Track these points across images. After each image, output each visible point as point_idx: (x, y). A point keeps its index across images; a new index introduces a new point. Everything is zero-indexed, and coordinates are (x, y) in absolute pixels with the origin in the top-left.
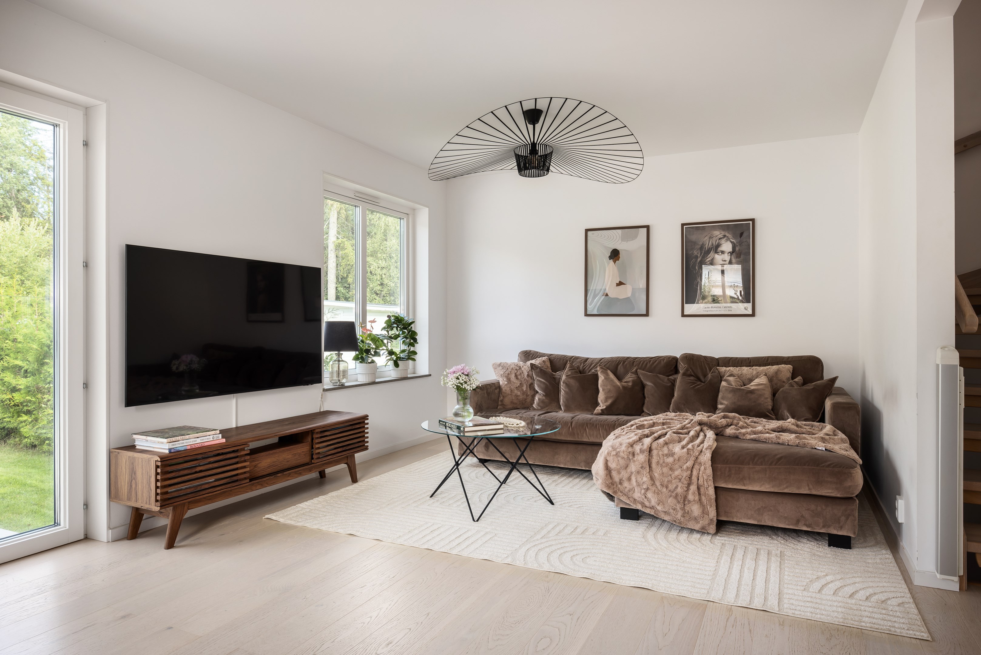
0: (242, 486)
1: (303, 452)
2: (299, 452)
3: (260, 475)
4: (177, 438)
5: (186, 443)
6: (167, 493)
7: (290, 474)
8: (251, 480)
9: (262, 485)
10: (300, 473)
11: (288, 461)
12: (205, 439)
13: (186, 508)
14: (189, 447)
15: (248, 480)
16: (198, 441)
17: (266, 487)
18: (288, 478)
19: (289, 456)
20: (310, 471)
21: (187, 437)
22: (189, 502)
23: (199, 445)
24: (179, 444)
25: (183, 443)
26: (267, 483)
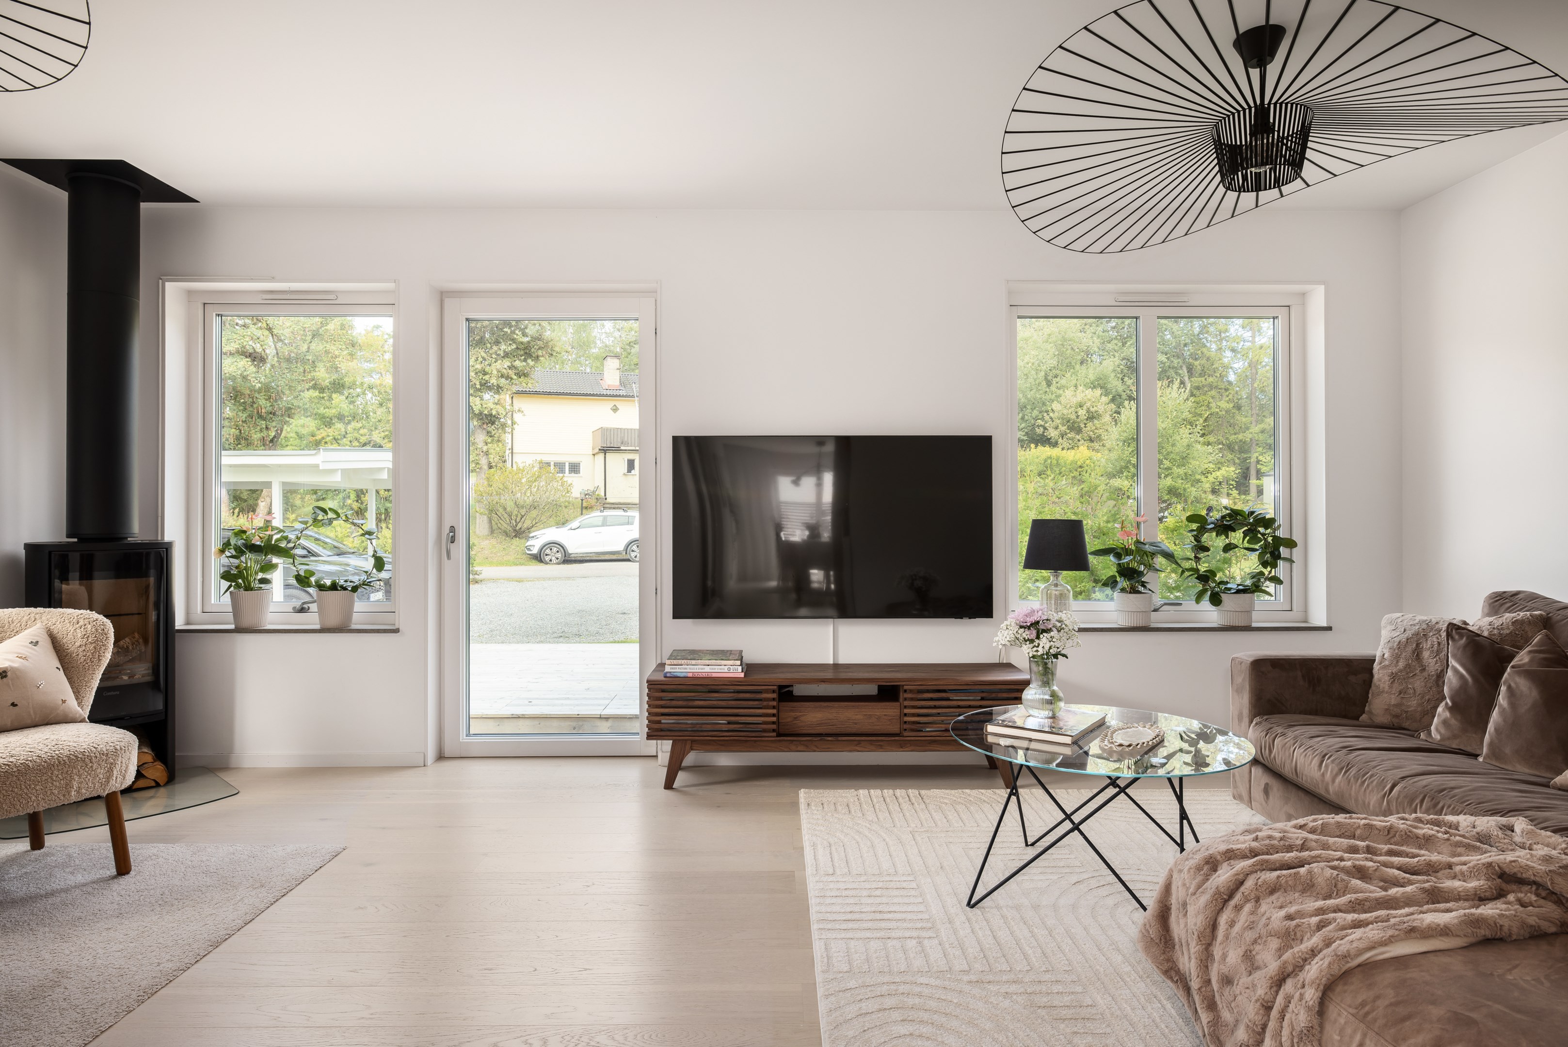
0: (763, 739)
1: (885, 715)
2: (878, 714)
3: (800, 732)
4: (680, 662)
5: (690, 669)
6: (659, 722)
7: (859, 742)
8: (779, 735)
9: (807, 746)
10: (881, 746)
11: (856, 724)
12: (717, 669)
13: (688, 746)
14: (690, 675)
15: (774, 734)
16: (707, 669)
17: (815, 751)
18: (857, 748)
19: (857, 717)
20: (902, 747)
21: (694, 662)
22: (693, 741)
23: (704, 675)
24: (680, 669)
25: (686, 669)
26: (816, 746)
